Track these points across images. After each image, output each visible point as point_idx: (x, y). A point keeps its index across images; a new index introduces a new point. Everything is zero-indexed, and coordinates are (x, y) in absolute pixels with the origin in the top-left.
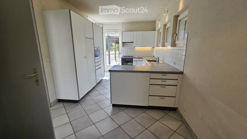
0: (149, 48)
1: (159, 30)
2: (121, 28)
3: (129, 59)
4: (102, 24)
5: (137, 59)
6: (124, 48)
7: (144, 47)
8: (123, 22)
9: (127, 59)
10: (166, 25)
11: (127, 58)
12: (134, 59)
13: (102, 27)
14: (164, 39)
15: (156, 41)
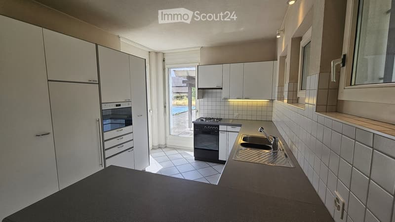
0: (263, 102)
1: (284, 58)
2: (199, 59)
3: (210, 125)
4: (164, 54)
5: (229, 128)
6: (205, 99)
7: (246, 99)
8: (203, 46)
9: (207, 125)
10: (300, 39)
11: (208, 122)
12: (221, 128)
13: (164, 58)
14: (293, 79)
15: (277, 85)
